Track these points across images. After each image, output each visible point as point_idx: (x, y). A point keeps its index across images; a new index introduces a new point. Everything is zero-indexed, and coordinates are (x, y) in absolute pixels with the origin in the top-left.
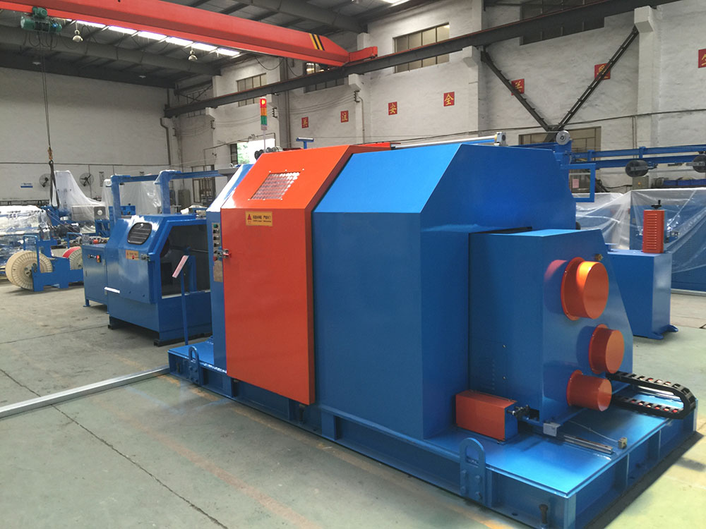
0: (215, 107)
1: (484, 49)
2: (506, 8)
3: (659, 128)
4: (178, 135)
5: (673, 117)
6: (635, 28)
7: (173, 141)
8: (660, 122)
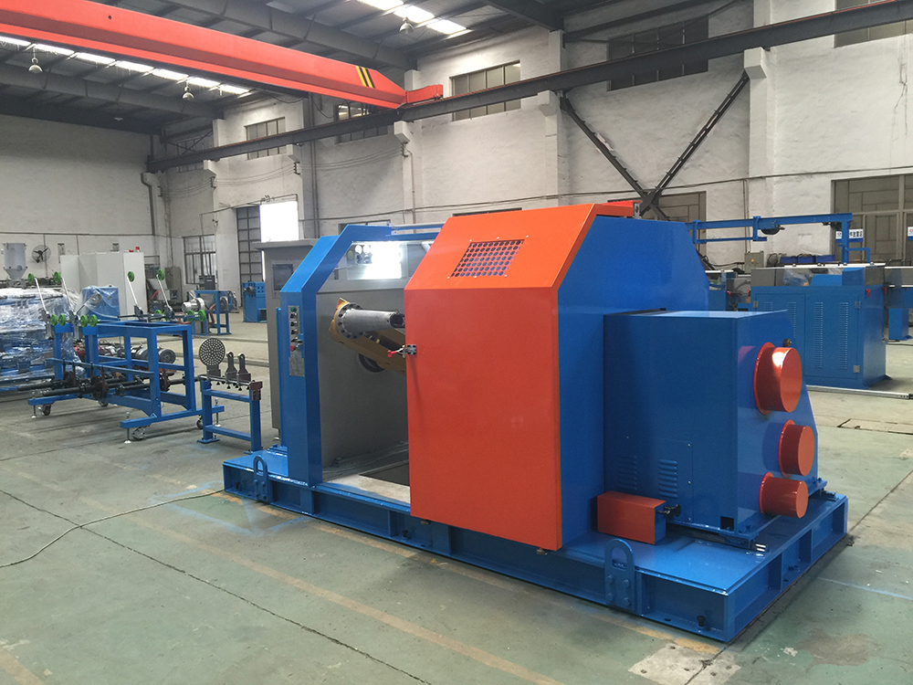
0: (215, 159)
1: (564, 94)
2: (589, 44)
3: (774, 193)
4: (166, 196)
5: (791, 181)
6: (745, 74)
7: (159, 202)
8: (774, 186)
